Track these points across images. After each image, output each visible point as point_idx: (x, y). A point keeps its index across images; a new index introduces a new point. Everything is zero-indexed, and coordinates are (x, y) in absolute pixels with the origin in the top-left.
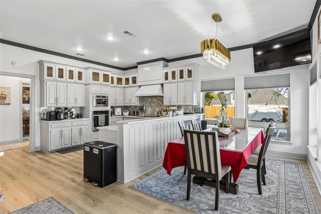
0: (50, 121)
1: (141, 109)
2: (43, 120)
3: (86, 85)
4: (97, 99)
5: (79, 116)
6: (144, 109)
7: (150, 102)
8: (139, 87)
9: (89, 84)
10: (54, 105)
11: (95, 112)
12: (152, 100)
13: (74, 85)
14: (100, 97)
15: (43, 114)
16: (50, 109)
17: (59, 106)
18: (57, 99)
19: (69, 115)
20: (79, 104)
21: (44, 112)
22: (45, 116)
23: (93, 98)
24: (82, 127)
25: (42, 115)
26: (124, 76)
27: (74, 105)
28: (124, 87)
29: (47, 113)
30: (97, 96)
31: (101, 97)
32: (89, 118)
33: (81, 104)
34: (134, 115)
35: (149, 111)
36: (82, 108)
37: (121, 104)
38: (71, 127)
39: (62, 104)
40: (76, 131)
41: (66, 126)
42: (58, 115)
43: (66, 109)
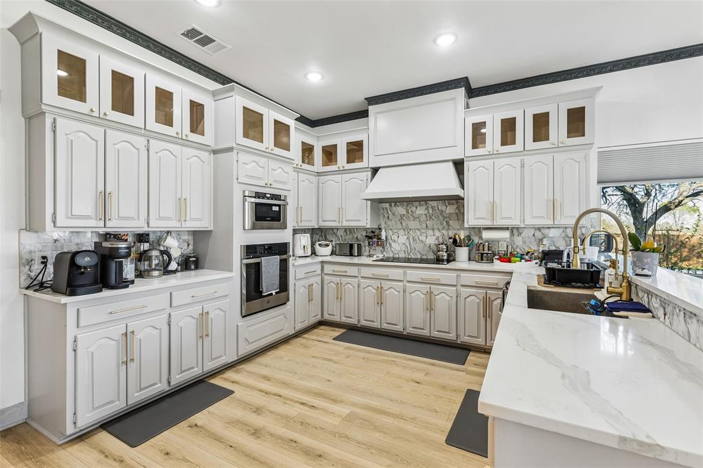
0: (72, 294)
1: (374, 237)
2: (41, 286)
3: (215, 152)
4: (257, 204)
5: (190, 263)
6: (383, 237)
7: (402, 216)
8: (370, 173)
9: (230, 149)
10: (92, 223)
11: (251, 250)
12: (408, 212)
13: (176, 148)
14: (263, 196)
15: (38, 261)
16: (76, 240)
17: (114, 225)
18: (104, 198)
19: (155, 262)
20: (192, 219)
21: (44, 254)
22: (50, 268)
23: (244, 201)
24: (208, 307)
25: (37, 267)
26: (318, 141)
27: (172, 224)
28: (319, 174)
29: (59, 258)
30: (258, 195)
31: (268, 198)
32: (231, 271)
33: (200, 220)
34: (351, 255)
35: (398, 243)
36: (199, 236)
37: (311, 221)
38: (169, 310)
39: (127, 220)
40: (185, 323)
41: (146, 310)
42: (113, 266)
43: (142, 238)
